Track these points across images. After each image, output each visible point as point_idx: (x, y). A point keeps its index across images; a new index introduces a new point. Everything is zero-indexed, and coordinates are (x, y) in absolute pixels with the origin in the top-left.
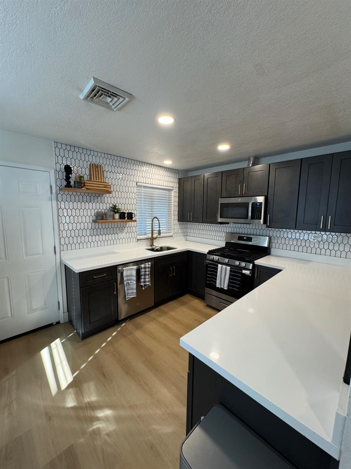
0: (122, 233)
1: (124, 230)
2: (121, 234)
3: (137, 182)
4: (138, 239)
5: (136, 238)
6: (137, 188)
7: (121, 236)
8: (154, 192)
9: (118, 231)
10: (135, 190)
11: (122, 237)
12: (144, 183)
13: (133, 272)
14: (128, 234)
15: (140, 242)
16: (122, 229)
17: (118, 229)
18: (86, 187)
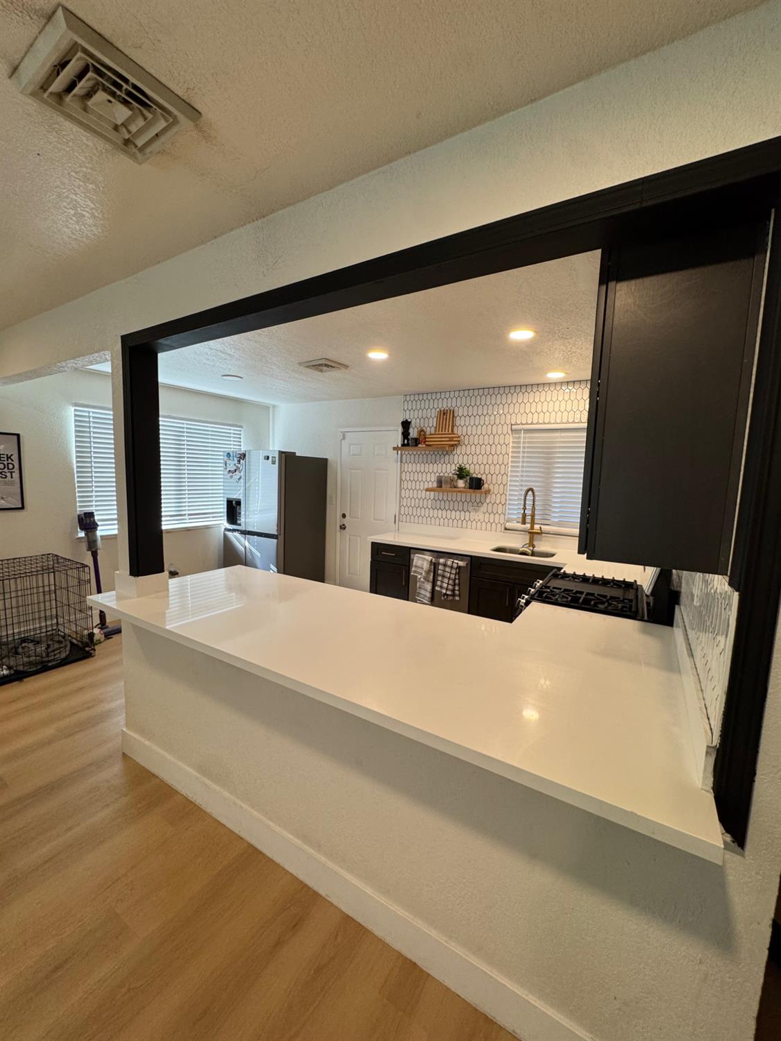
0: (476, 511)
3: (513, 423)
5: (503, 526)
7: (473, 515)
11: (477, 518)
12: (528, 424)
13: (425, 564)
14: (487, 514)
15: (509, 534)
16: (477, 505)
17: (470, 504)
18: (427, 443)
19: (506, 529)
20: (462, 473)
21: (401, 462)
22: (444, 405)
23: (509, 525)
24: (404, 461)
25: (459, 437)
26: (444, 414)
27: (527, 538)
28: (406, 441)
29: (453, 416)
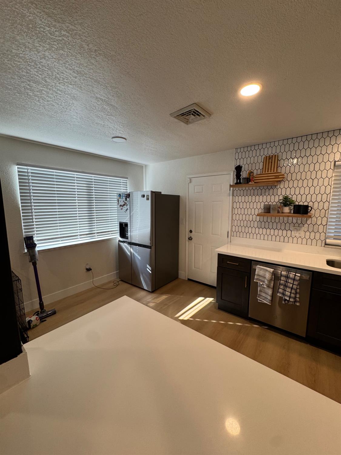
0: (298, 230)
1: (302, 227)
3: (337, 160)
4: (327, 243)
5: (324, 242)
6: (335, 170)
9: (292, 228)
10: (331, 173)
14: (308, 233)
17: (292, 225)
21: (233, 195)
22: (270, 152)
24: (235, 194)
25: (283, 175)
26: (270, 158)
28: (238, 180)
29: (278, 160)
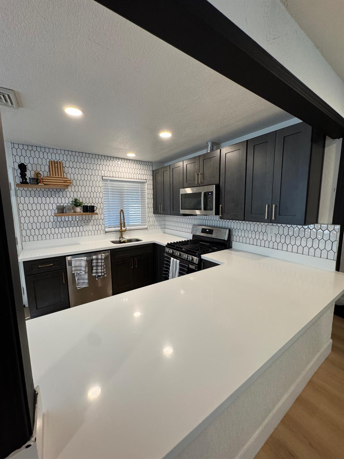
0: (87, 225)
1: (89, 222)
2: (86, 227)
3: (103, 176)
4: (106, 231)
5: (104, 231)
6: (103, 182)
7: (85, 228)
8: (124, 185)
9: (83, 224)
10: (101, 184)
11: (88, 229)
12: (111, 177)
13: (82, 263)
14: (94, 226)
15: (108, 234)
16: (87, 222)
17: (83, 221)
18: (44, 183)
19: (106, 232)
20: (76, 203)
21: (17, 196)
22: (54, 157)
23: (107, 230)
25: (70, 181)
26: (55, 163)
27: (119, 235)
28: (24, 180)
